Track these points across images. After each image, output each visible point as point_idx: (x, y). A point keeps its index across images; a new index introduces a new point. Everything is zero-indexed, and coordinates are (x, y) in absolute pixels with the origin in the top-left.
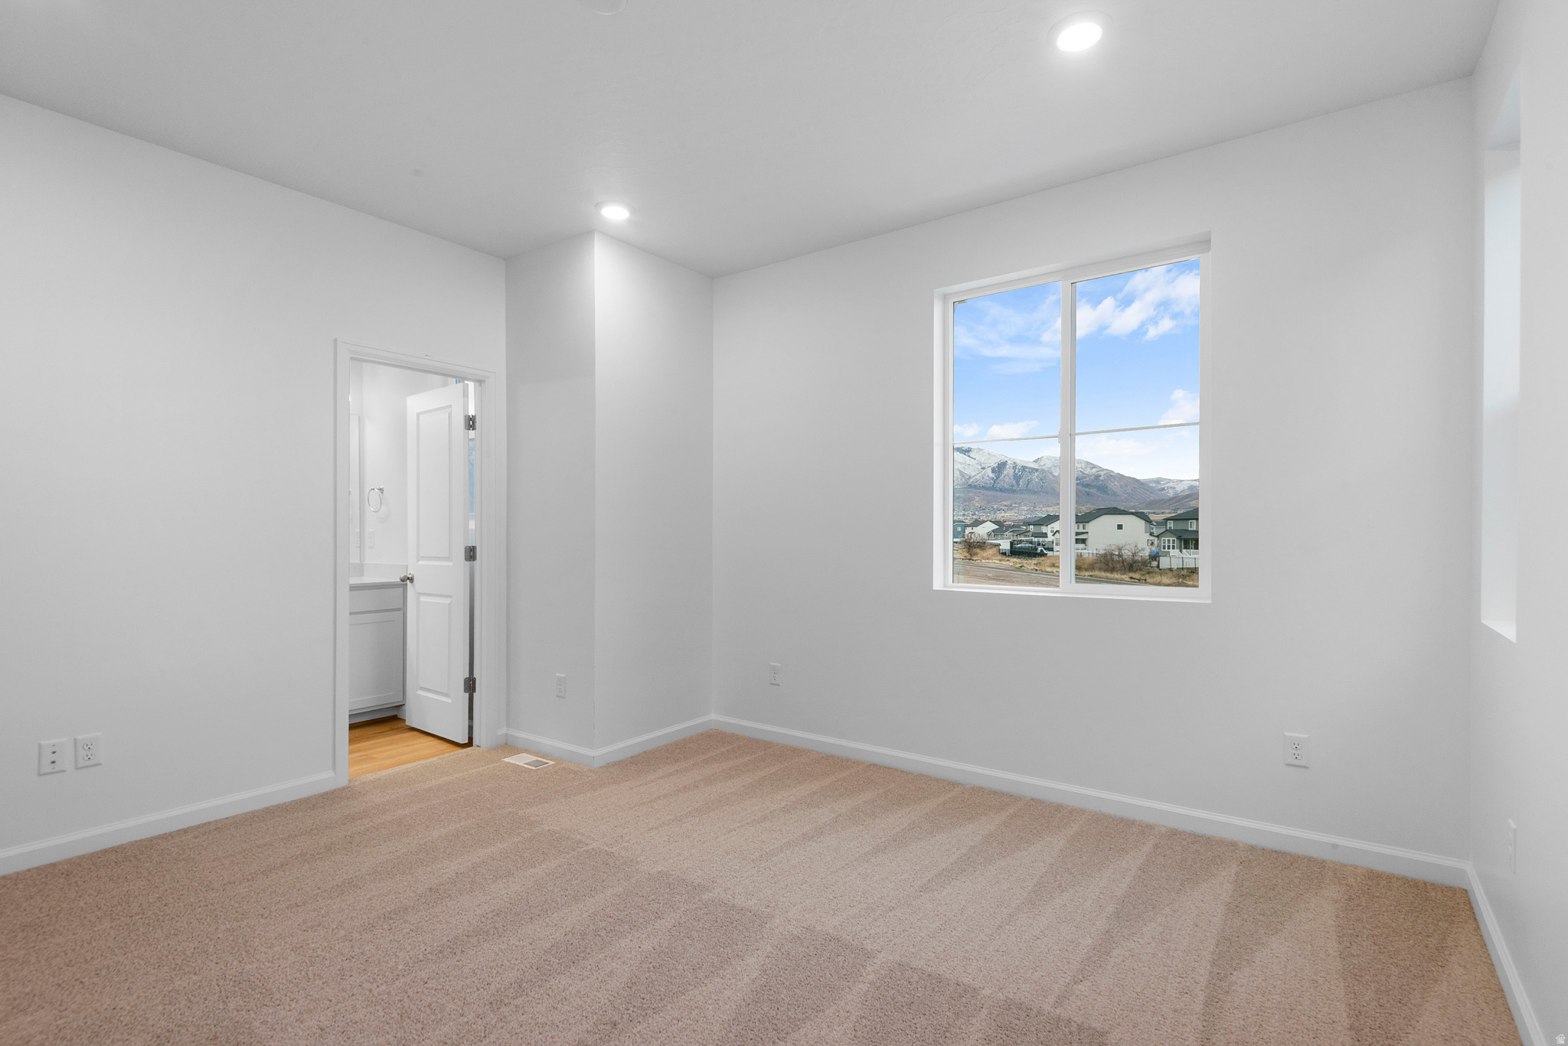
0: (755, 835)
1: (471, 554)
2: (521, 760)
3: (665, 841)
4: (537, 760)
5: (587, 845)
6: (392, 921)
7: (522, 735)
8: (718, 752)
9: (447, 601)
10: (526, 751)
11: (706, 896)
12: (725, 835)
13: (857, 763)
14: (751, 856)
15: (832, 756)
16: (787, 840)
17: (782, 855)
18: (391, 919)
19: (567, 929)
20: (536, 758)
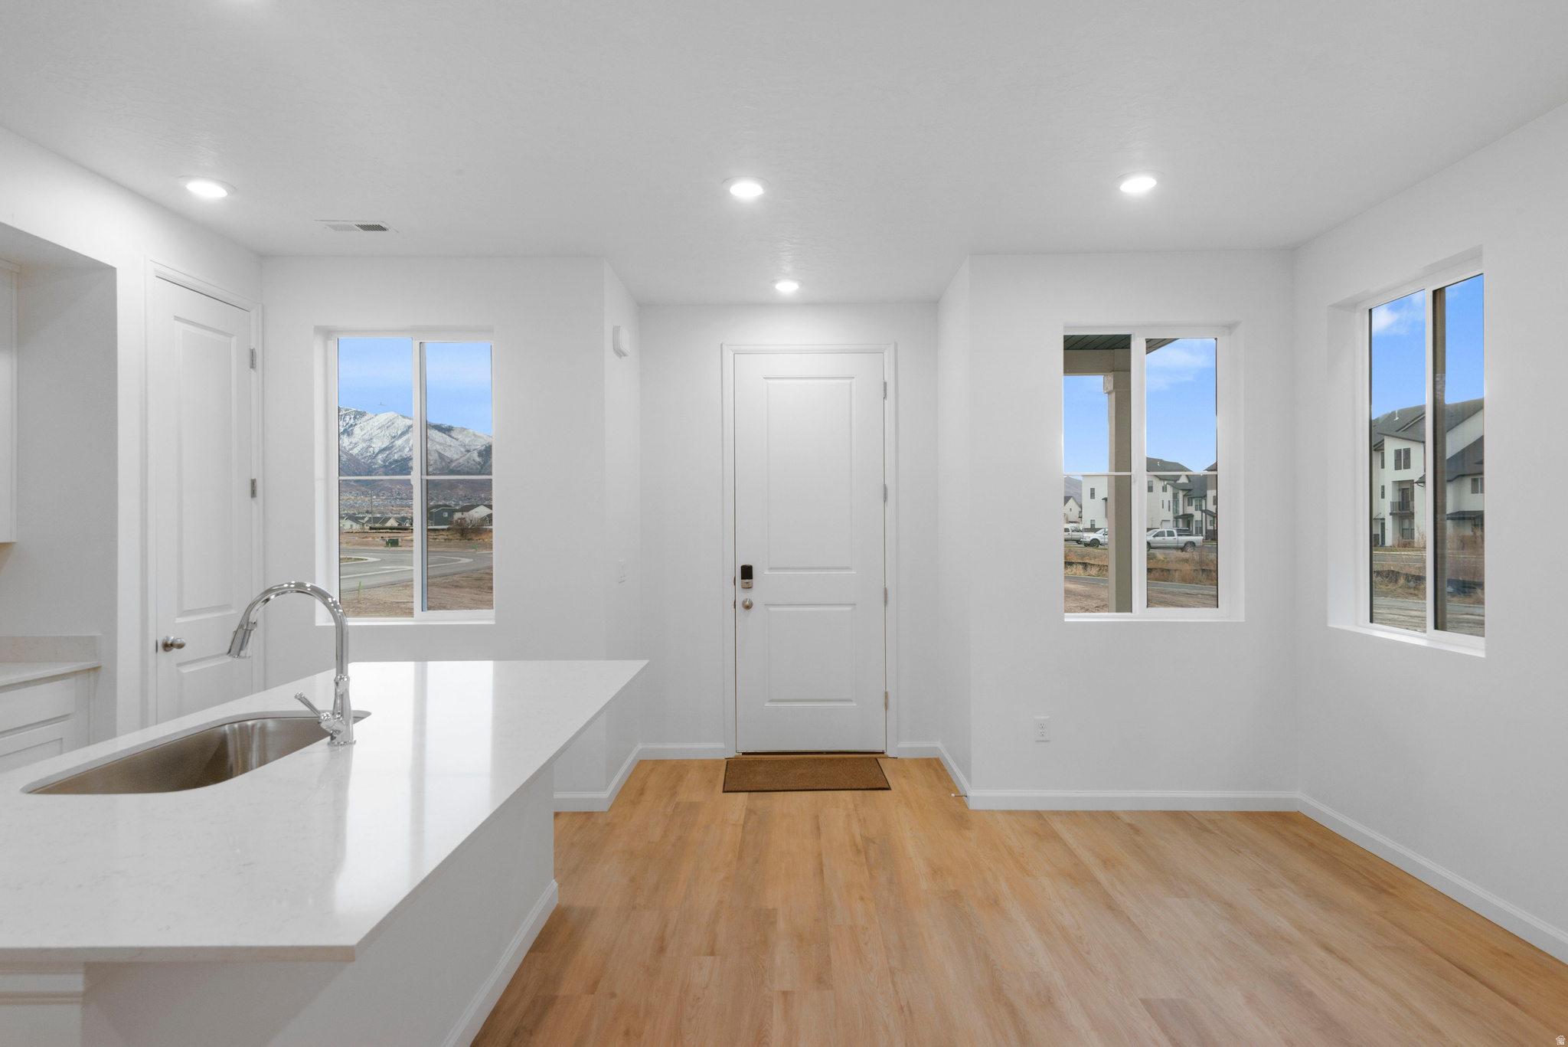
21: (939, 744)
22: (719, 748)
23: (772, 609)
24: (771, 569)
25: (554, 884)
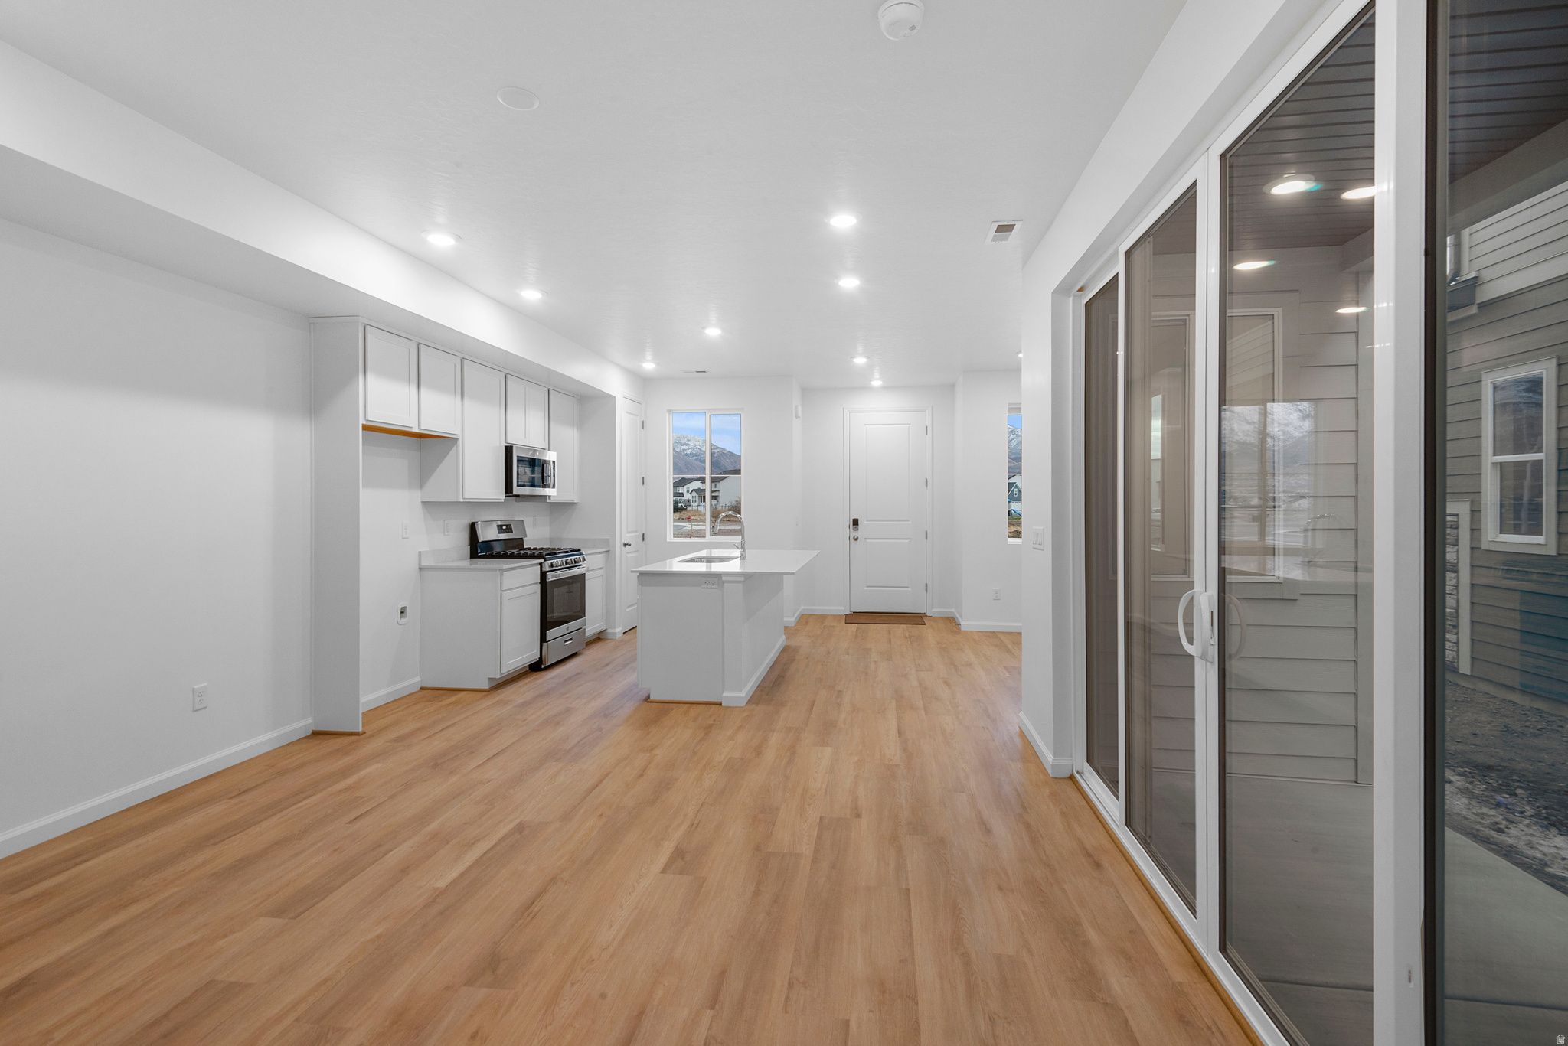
21: (953, 610)
22: (843, 610)
23: (868, 541)
24: (868, 521)
25: (784, 637)
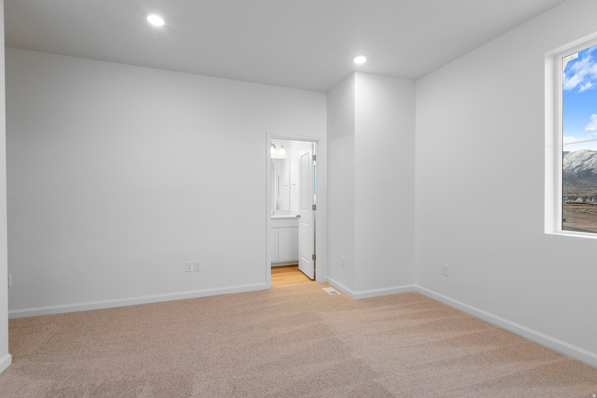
0: (414, 353)
1: (314, 208)
2: (328, 290)
3: (368, 343)
4: (334, 291)
5: (335, 335)
6: (253, 348)
7: (332, 280)
8: (413, 303)
9: (308, 225)
10: (332, 287)
11: (375, 380)
12: (398, 348)
13: (491, 325)
14: (407, 365)
15: (477, 318)
16: (431, 361)
17: (424, 370)
18: (253, 347)
19: (308, 375)
20: (334, 290)
